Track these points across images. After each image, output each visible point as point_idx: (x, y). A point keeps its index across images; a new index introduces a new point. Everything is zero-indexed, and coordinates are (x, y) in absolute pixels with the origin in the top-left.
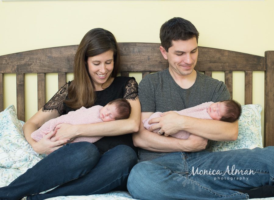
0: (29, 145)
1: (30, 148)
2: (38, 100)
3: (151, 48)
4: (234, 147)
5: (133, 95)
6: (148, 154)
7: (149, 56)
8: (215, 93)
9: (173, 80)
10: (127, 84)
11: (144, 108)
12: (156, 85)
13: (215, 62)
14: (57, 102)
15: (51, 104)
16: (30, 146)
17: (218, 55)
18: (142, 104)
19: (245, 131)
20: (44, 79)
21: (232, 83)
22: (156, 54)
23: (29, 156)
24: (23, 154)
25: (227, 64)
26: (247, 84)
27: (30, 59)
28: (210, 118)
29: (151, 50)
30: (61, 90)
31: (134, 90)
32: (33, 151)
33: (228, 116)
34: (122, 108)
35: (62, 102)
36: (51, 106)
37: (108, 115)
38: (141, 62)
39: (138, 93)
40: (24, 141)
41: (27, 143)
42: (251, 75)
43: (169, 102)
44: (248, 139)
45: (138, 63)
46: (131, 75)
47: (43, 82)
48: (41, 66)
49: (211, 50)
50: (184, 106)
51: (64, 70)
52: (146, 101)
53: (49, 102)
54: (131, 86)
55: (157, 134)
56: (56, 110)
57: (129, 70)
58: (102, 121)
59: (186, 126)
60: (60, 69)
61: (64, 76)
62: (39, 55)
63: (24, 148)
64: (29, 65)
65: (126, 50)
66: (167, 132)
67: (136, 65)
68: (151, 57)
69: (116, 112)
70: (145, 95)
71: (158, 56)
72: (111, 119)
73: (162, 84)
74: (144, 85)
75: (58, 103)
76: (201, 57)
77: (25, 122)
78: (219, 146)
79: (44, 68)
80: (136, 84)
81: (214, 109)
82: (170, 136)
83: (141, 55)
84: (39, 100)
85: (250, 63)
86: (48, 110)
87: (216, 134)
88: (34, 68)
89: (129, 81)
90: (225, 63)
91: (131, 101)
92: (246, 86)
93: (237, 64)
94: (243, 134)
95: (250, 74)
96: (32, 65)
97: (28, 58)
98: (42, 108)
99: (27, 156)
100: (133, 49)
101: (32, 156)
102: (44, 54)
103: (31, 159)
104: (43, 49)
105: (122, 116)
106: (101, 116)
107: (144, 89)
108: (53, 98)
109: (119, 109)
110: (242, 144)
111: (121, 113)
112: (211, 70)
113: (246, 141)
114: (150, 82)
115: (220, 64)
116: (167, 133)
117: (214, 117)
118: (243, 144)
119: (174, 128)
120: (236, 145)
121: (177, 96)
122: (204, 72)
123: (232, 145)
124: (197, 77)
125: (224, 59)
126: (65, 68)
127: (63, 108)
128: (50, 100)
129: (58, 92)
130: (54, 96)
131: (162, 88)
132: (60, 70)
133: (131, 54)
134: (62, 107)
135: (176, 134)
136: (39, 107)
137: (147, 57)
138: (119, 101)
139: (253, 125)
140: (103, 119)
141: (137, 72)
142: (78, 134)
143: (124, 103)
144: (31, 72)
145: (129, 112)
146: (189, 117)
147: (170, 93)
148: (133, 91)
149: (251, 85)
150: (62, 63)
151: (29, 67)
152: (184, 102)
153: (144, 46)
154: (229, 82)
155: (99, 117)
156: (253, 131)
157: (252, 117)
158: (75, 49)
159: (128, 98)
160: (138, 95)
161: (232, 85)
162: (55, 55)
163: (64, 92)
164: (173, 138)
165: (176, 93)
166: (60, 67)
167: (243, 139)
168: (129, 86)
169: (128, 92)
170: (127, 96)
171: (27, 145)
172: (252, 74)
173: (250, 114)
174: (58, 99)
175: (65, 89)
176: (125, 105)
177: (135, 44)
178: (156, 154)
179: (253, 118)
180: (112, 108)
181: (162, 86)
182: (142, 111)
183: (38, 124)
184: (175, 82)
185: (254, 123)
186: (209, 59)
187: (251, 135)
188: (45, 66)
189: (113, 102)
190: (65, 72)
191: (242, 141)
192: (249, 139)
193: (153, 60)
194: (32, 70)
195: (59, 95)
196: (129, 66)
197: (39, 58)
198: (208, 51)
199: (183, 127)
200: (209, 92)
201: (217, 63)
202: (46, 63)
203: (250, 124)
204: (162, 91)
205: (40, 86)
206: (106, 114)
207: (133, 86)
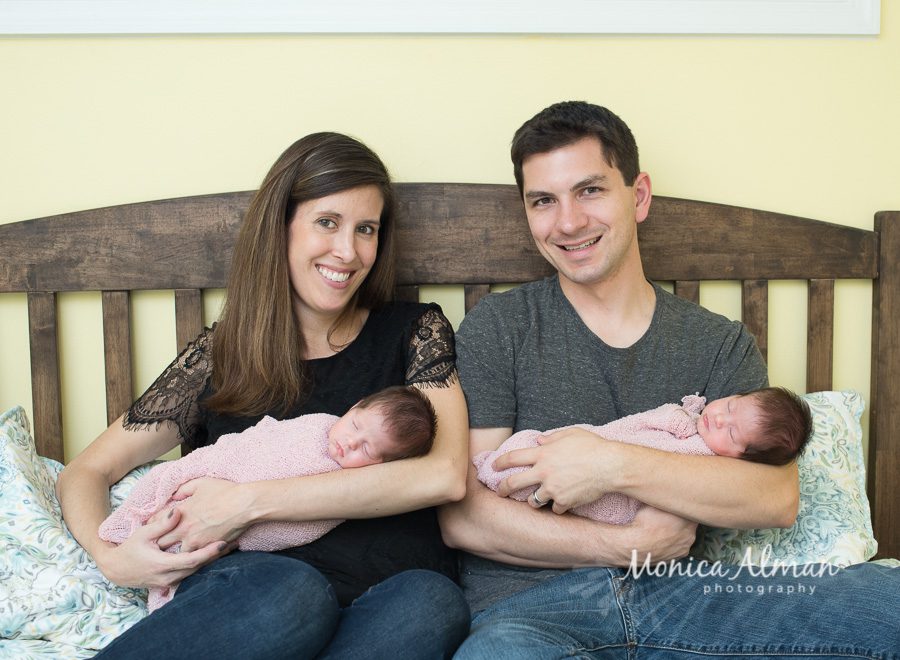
0: (80, 550)
1: (86, 563)
2: (107, 383)
3: (493, 203)
4: (781, 541)
5: (438, 369)
6: (494, 573)
7: (487, 230)
8: (720, 362)
9: (577, 316)
10: (415, 328)
11: (478, 416)
12: (521, 334)
13: (709, 250)
14: (176, 396)
15: (154, 402)
16: (86, 556)
17: (721, 227)
18: (473, 399)
19: (816, 487)
20: (126, 310)
21: (767, 321)
22: (511, 224)
23: (83, 593)
24: (60, 586)
25: (751, 257)
26: (817, 324)
27: (74, 243)
28: (707, 451)
29: (493, 208)
30: (188, 354)
31: (442, 349)
32: (95, 573)
33: (767, 442)
34: (405, 418)
35: (194, 399)
36: (156, 408)
37: (356, 447)
38: (462, 250)
39: (458, 362)
40: (62, 540)
41: (72, 545)
42: (828, 293)
43: (563, 392)
44: (827, 514)
45: (451, 254)
46: (427, 297)
47: (123, 324)
48: (112, 267)
49: (698, 210)
50: (616, 407)
51: (196, 280)
52: (485, 388)
53: (149, 395)
54: (431, 335)
55: (524, 506)
56: (173, 424)
57: (421, 279)
58: (337, 467)
59: (628, 478)
60: (182, 277)
61: (196, 300)
62: (106, 227)
63: (61, 564)
64: (72, 263)
65: (408, 209)
66: (563, 499)
67: (443, 260)
68: (493, 234)
69: (385, 434)
70: (482, 368)
71: (520, 231)
72: (367, 459)
73: (540, 329)
74: (477, 335)
75: (177, 400)
76: (663, 233)
77: (63, 463)
78: (730, 539)
79: (125, 274)
80: (447, 329)
81: (719, 419)
82: (569, 513)
83: (459, 228)
84: (110, 384)
85: (827, 251)
86: (143, 422)
87: (729, 505)
88: (90, 273)
89: (420, 318)
90: (743, 252)
91: (432, 393)
92: (811, 328)
93: (783, 255)
94: (810, 497)
95: (825, 288)
96: (83, 265)
97: (69, 240)
98: (122, 418)
99: (74, 591)
100: (434, 207)
101: (92, 592)
102: (124, 225)
103: (89, 603)
104: (120, 208)
105: (404, 446)
106: (334, 450)
107: (477, 347)
108: (161, 383)
109: (393, 424)
110: (808, 532)
111: (401, 436)
112: (697, 276)
113: (820, 520)
114: (496, 324)
115: (727, 257)
116: (562, 503)
117: (720, 446)
118: (811, 531)
119: (588, 485)
120: (788, 534)
121: (590, 370)
122: (673, 283)
123: (774, 533)
124: (657, 306)
125: (741, 238)
126: (199, 274)
127: (195, 417)
128: (150, 389)
129: (177, 359)
130: (165, 372)
131: (540, 343)
132: (180, 281)
133: (428, 223)
134: (191, 414)
135: (591, 505)
136: (111, 410)
137: (479, 232)
138: (394, 396)
139: (839, 465)
140: (338, 459)
141: (448, 284)
142: (255, 515)
143: (412, 402)
144: (79, 288)
145: (428, 433)
146: (636, 446)
147: (569, 362)
148: (436, 351)
149: (828, 327)
150: (188, 255)
151: (72, 271)
152: (613, 394)
153: (471, 196)
154: (755, 315)
155: (327, 454)
156: (840, 484)
157: (833, 435)
158: (230, 207)
159: (421, 381)
160: (455, 366)
161: (767, 327)
162: (162, 227)
163: (197, 361)
164: (581, 521)
165: (588, 360)
166: (181, 270)
167: (809, 513)
168: (422, 338)
169: (421, 358)
170: (419, 373)
171: (72, 552)
172: (832, 288)
173: (827, 425)
174: (177, 385)
175: (203, 349)
176: (415, 410)
177: (438, 189)
178: (522, 574)
179: (838, 438)
180: (368, 422)
181: (540, 338)
182: (472, 424)
183: (111, 473)
184: (582, 323)
185: (842, 456)
186: (691, 240)
187: (836, 498)
188: (128, 267)
189: (373, 399)
190: (198, 285)
191: (808, 521)
192: (830, 514)
193: (503, 242)
194: (83, 281)
195: (180, 370)
196: (420, 264)
197: (107, 239)
198: (687, 214)
199: (619, 481)
200: (698, 360)
201: (719, 252)
202: (131, 255)
203: (829, 462)
204: (540, 356)
205: (113, 337)
206: (351, 441)
207: (436, 335)
